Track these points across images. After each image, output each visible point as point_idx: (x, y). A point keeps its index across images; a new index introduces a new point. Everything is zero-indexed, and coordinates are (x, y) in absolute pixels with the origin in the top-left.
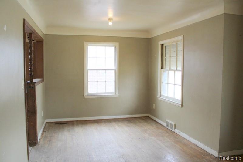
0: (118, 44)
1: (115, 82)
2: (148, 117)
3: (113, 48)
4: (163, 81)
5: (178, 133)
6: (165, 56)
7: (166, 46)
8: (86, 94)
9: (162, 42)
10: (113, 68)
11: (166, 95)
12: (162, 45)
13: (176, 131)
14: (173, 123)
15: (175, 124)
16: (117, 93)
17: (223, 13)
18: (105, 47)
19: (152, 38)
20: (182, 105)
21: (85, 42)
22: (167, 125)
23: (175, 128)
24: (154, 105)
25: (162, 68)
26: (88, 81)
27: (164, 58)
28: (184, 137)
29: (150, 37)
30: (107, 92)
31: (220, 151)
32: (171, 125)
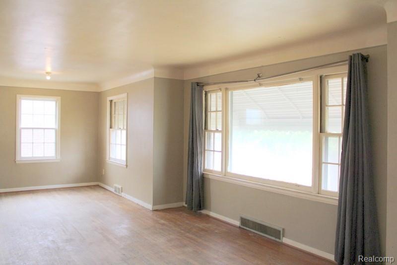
0: (60, 98)
1: (56, 143)
2: (98, 185)
3: (54, 103)
4: (111, 142)
5: (125, 197)
6: (115, 114)
7: (115, 103)
8: (18, 159)
9: (110, 98)
10: (54, 127)
11: (114, 157)
12: (111, 101)
13: (123, 194)
14: (120, 187)
15: (122, 188)
16: (59, 157)
17: (153, 76)
18: (43, 101)
19: (102, 92)
20: (127, 166)
21: (17, 95)
22: (115, 191)
23: (122, 192)
24: (104, 170)
25: (111, 127)
26: (21, 143)
27: (113, 116)
28: (129, 199)
29: (100, 91)
30: (45, 156)
31: (154, 204)
32: (119, 189)
